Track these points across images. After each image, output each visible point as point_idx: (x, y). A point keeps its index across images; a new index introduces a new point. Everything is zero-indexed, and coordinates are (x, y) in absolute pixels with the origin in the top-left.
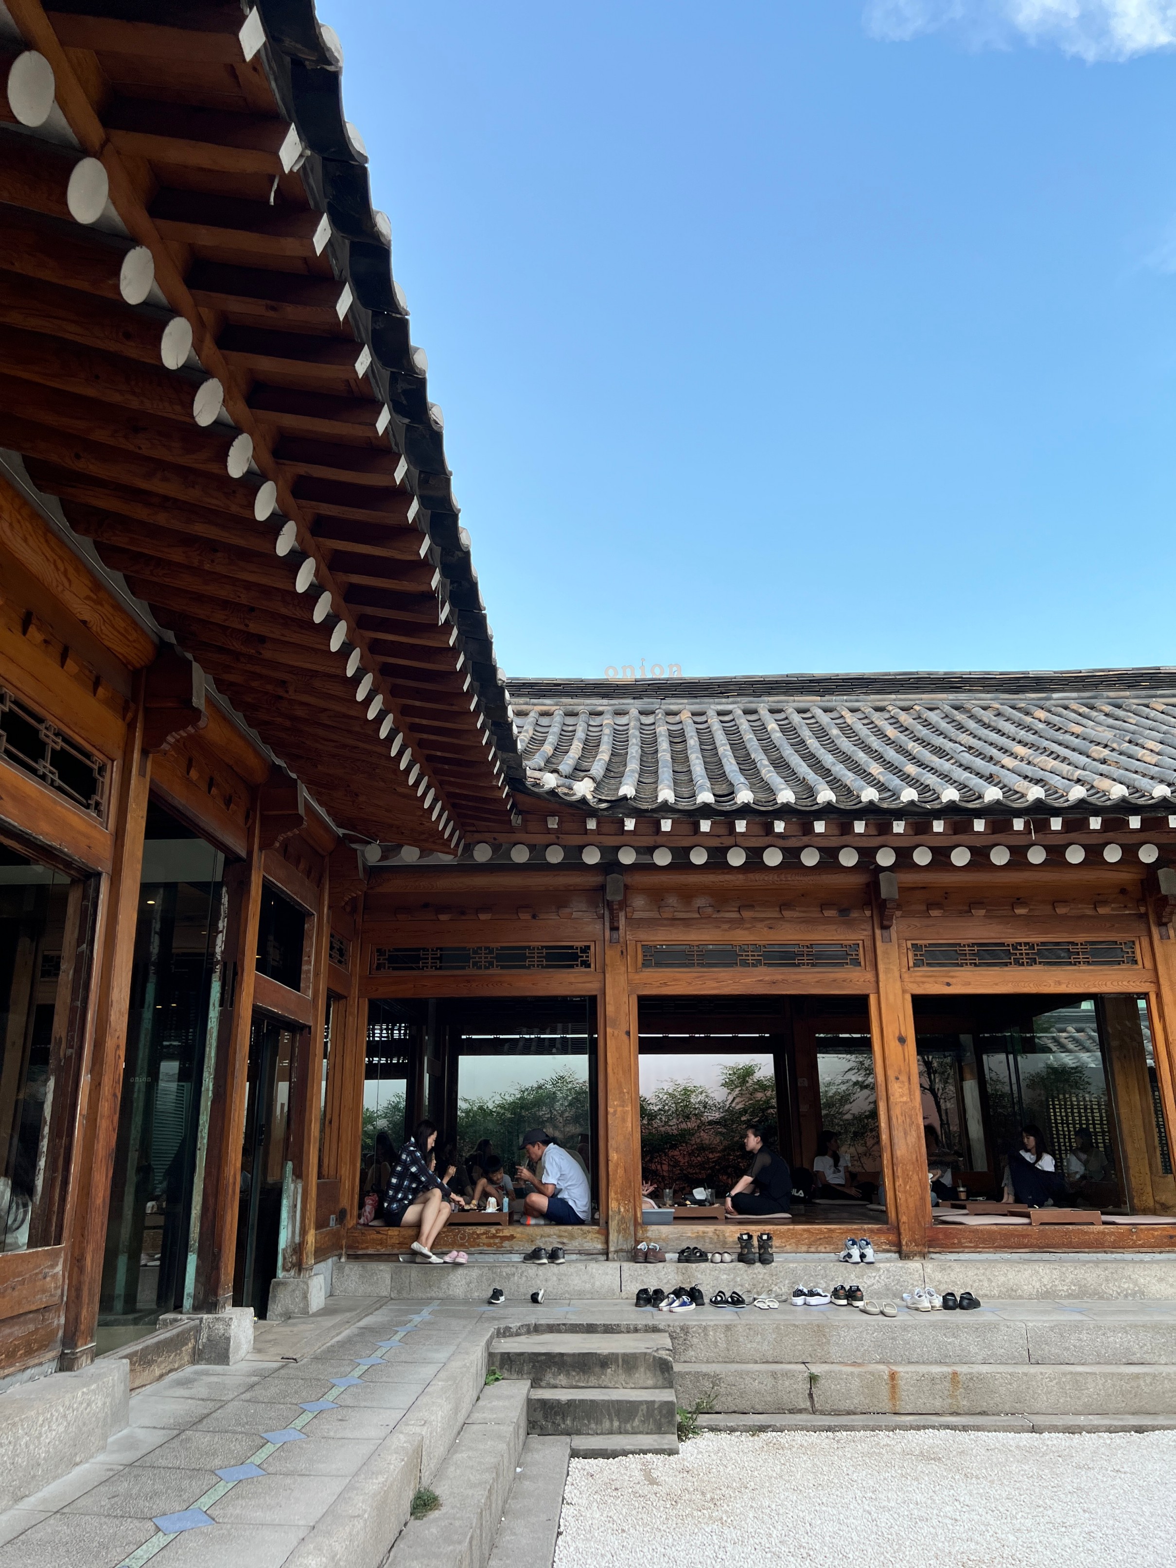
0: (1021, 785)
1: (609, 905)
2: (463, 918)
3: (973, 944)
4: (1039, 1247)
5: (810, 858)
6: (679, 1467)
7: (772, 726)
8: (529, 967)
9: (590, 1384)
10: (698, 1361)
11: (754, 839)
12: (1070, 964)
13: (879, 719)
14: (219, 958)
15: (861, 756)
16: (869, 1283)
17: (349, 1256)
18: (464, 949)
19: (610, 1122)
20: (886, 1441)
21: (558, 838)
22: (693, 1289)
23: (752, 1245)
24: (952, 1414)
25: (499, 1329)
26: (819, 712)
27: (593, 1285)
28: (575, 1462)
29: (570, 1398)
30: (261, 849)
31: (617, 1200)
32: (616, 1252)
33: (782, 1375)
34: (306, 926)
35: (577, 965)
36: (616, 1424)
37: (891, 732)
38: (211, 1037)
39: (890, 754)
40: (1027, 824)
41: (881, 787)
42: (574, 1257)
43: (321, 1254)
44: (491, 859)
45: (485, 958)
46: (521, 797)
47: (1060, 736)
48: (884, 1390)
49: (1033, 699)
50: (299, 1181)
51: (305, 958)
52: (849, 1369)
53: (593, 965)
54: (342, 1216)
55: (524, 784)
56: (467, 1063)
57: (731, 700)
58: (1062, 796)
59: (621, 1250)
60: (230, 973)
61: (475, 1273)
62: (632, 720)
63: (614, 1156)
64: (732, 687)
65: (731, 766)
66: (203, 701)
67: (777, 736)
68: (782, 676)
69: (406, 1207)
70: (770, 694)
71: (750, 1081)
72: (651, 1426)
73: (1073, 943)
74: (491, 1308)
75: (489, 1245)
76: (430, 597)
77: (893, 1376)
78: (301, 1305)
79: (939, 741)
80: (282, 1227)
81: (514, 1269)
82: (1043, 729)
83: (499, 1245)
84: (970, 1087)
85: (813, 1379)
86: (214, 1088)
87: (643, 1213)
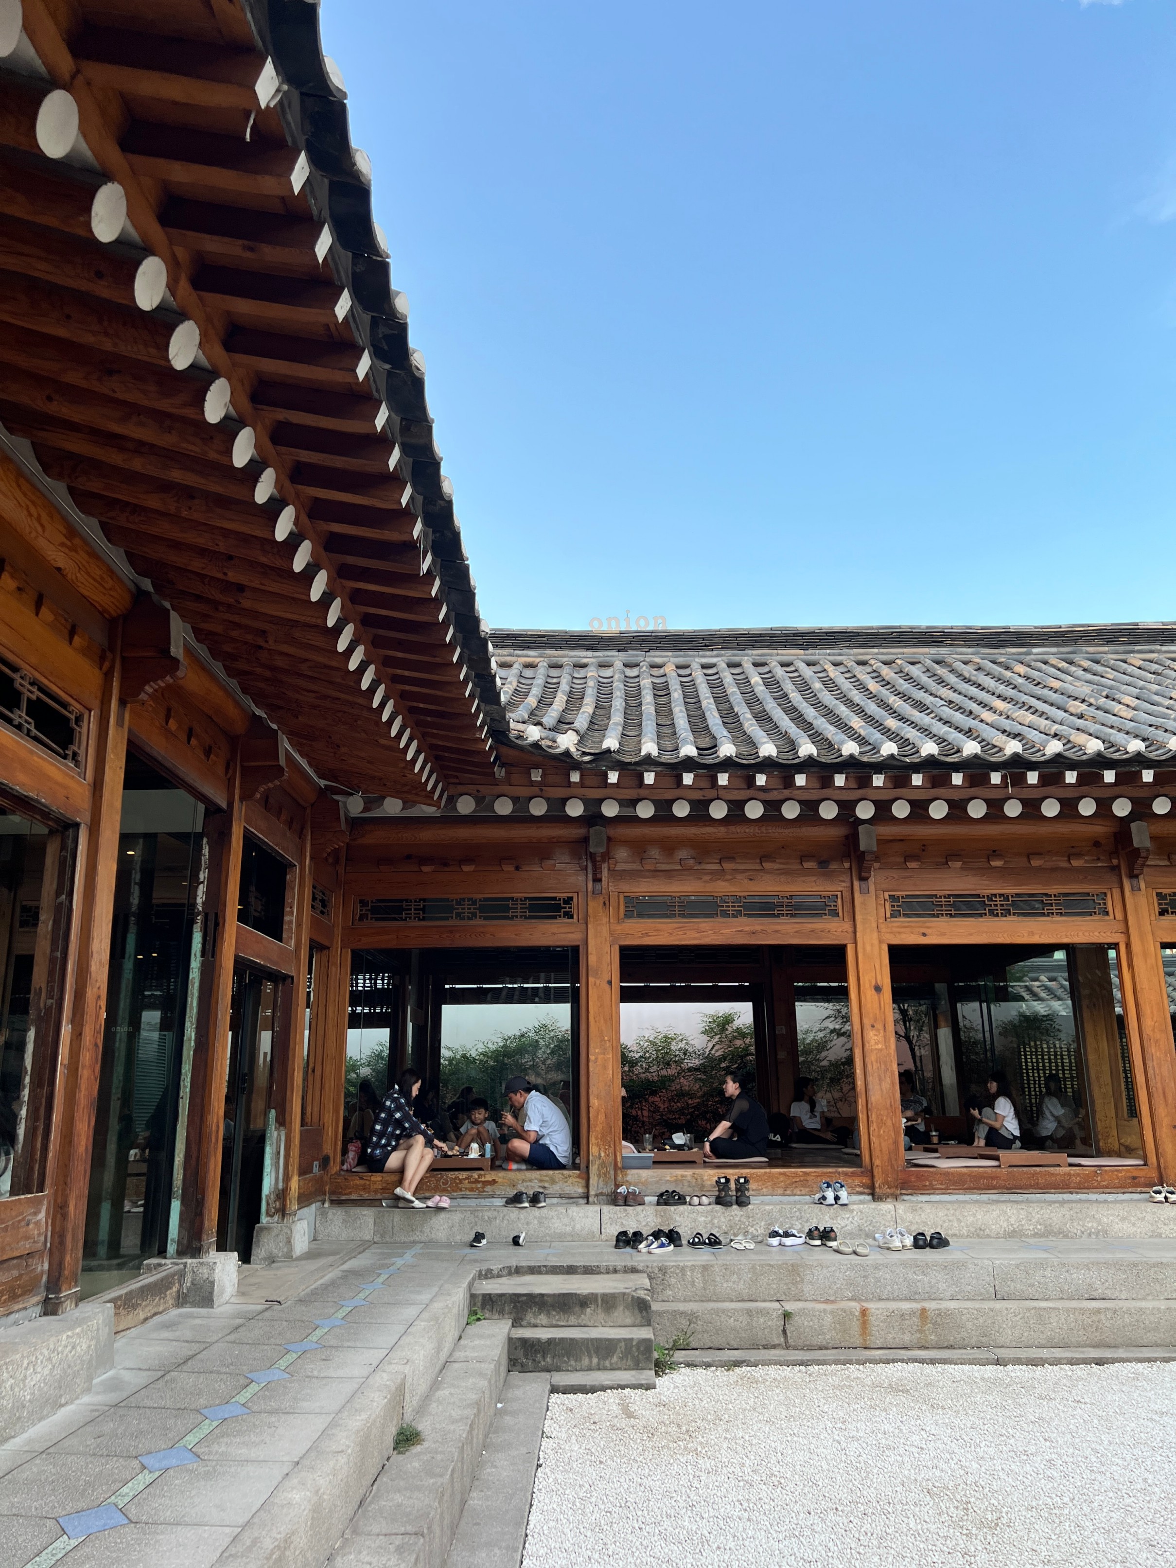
0: (999, 739)
1: (592, 857)
2: (446, 869)
3: (950, 896)
4: (1007, 1189)
5: (791, 811)
6: (656, 1401)
7: (756, 679)
8: (512, 918)
9: (570, 1323)
10: (676, 1300)
11: (735, 792)
12: (1043, 915)
13: (861, 673)
14: (200, 909)
15: (843, 710)
16: (843, 1224)
17: (332, 1202)
18: (447, 900)
19: (591, 1069)
20: (857, 1374)
21: (542, 790)
22: (671, 1231)
23: (730, 1189)
24: (920, 1348)
25: (480, 1271)
26: (802, 666)
27: (573, 1228)
28: (555, 1397)
29: (550, 1336)
30: (242, 799)
31: (598, 1145)
32: (597, 1195)
33: (757, 1313)
34: (288, 877)
35: (560, 916)
36: (595, 1361)
37: (873, 686)
38: (193, 987)
39: (872, 708)
40: (1004, 778)
41: (862, 741)
42: (555, 1201)
43: (304, 1200)
44: (473, 812)
45: (470, 909)
46: (504, 750)
47: (1038, 691)
48: (855, 1327)
49: (1014, 654)
50: (282, 1128)
51: (287, 909)
52: (822, 1306)
53: (575, 916)
54: (325, 1162)
55: (507, 737)
56: (450, 1012)
57: (715, 652)
58: (1039, 750)
59: (601, 1194)
60: (211, 925)
61: (457, 1217)
62: (616, 672)
63: (594, 1102)
64: (716, 640)
65: (714, 719)
66: (181, 651)
67: (760, 689)
68: (766, 629)
69: (390, 1153)
70: (754, 647)
71: (730, 1029)
72: (630, 1362)
73: (1046, 895)
74: (473, 1250)
75: (471, 1190)
76: (411, 546)
77: (864, 1312)
78: (285, 1250)
79: (920, 695)
80: (265, 1174)
81: (496, 1213)
82: (1022, 684)
83: (481, 1190)
84: (945, 1035)
85: (786, 1316)
86: (196, 1038)
87: (623, 1158)
